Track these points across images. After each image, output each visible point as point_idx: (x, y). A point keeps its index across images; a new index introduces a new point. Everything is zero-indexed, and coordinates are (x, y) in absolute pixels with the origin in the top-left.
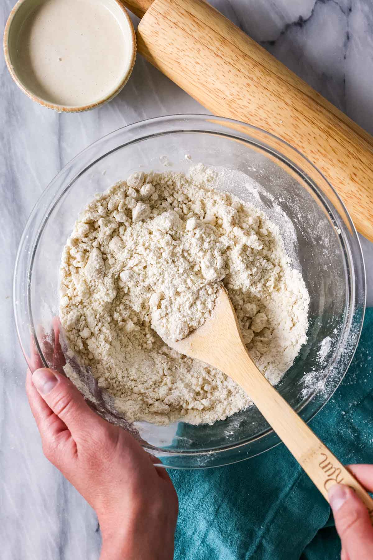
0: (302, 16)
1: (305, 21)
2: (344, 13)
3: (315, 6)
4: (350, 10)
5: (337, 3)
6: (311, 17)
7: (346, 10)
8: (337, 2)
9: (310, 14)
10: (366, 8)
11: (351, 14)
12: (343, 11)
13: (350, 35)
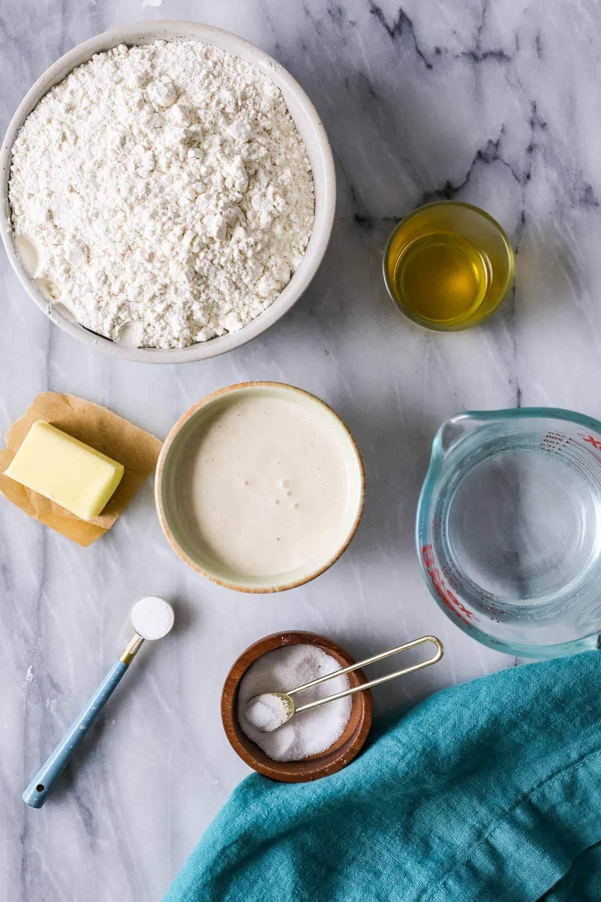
0: (451, 181)
1: (456, 190)
2: (519, 181)
3: (472, 166)
4: (528, 177)
5: (508, 165)
6: (465, 184)
7: (522, 177)
8: (509, 163)
9: (464, 180)
10: (554, 176)
11: (530, 184)
12: (516, 178)
13: (526, 217)
